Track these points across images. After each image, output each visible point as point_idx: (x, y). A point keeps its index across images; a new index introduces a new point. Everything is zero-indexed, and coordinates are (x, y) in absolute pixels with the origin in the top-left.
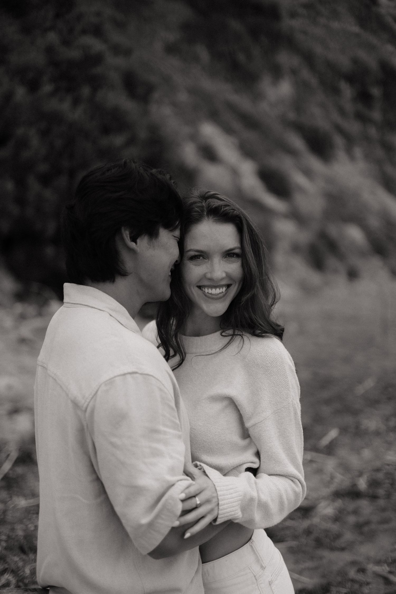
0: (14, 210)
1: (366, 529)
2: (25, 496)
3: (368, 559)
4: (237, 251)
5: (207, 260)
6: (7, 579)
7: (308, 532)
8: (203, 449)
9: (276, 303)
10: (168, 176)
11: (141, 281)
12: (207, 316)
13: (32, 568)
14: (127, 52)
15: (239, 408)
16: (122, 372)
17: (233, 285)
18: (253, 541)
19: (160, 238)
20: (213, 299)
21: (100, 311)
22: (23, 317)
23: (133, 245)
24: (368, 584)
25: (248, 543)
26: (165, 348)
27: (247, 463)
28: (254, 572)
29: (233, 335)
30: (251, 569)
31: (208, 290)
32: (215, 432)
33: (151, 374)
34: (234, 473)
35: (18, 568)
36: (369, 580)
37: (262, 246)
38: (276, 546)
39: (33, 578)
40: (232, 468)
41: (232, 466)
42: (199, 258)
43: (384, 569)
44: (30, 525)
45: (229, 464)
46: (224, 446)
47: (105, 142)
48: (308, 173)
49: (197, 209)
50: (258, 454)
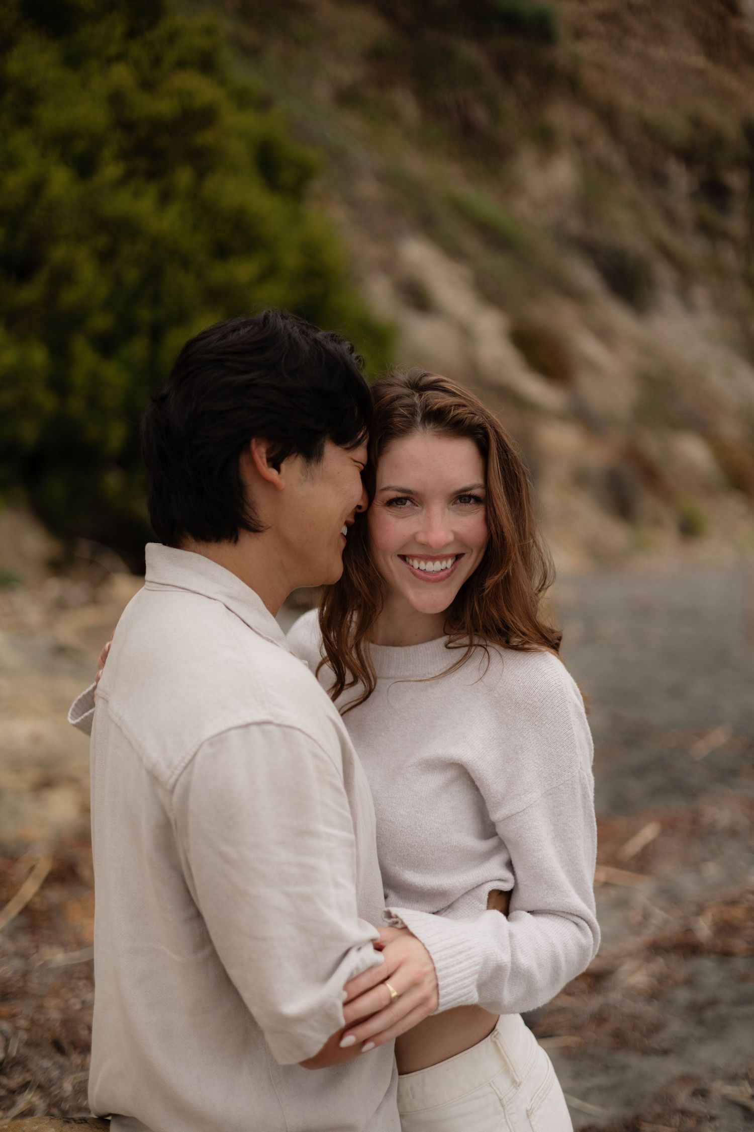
0: (46, 401)
1: (709, 1014)
2: (65, 946)
3: (714, 1071)
4: (478, 492)
5: (419, 508)
6: (30, 1103)
7: (599, 1018)
8: (406, 861)
9: (547, 588)
10: (346, 346)
11: (286, 544)
12: (415, 612)
13: (76, 1081)
14: (263, 104)
15: (478, 784)
16: (241, 722)
17: (466, 556)
18: (498, 1033)
19: (325, 463)
20: (428, 580)
21: (209, 599)
22: (61, 606)
23: (272, 474)
24: (712, 1118)
25: (489, 1037)
26: (336, 669)
27: (491, 881)
28: (498, 1092)
29: (471, 645)
30: (493, 1086)
31: (419, 563)
32: (431, 829)
33: (298, 726)
34: (469, 901)
35: (50, 1081)
36: (714, 1112)
37: (526, 480)
38: (539, 1044)
39: (78, 1100)
40: (463, 891)
41: (462, 889)
42: (405, 504)
43: (741, 1092)
44: (73, 1001)
45: (458, 884)
46: (448, 855)
47: (219, 273)
48: (604, 335)
49: (402, 411)
50: (510, 865)
